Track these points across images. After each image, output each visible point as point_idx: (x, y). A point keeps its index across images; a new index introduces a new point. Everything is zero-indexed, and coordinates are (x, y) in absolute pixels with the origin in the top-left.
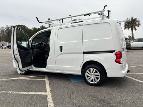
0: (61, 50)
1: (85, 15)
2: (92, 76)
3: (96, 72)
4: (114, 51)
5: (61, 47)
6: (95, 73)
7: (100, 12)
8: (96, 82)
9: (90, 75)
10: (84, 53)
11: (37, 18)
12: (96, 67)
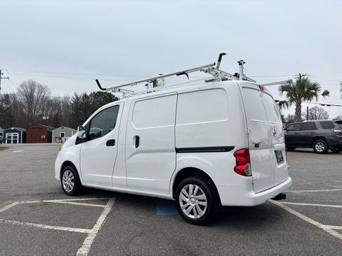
0: (137, 145)
1: (178, 74)
2: (192, 201)
3: (199, 193)
4: (232, 148)
5: (137, 138)
6: (197, 195)
7: (205, 67)
8: (199, 217)
9: (188, 200)
10: (178, 151)
11: (97, 81)
12: (199, 181)
